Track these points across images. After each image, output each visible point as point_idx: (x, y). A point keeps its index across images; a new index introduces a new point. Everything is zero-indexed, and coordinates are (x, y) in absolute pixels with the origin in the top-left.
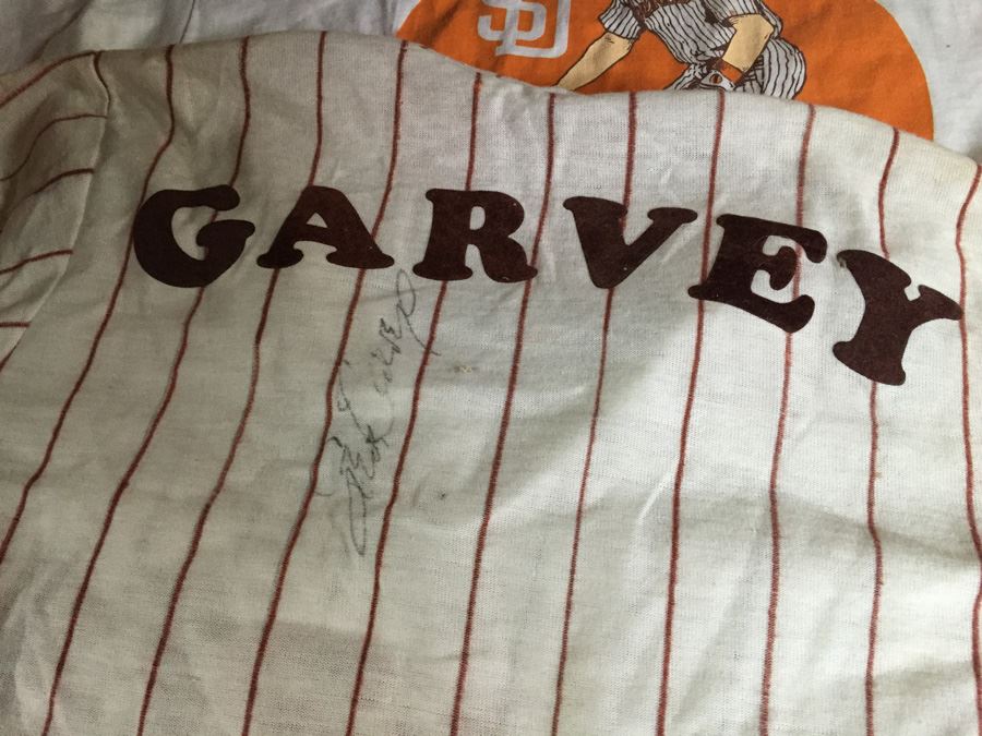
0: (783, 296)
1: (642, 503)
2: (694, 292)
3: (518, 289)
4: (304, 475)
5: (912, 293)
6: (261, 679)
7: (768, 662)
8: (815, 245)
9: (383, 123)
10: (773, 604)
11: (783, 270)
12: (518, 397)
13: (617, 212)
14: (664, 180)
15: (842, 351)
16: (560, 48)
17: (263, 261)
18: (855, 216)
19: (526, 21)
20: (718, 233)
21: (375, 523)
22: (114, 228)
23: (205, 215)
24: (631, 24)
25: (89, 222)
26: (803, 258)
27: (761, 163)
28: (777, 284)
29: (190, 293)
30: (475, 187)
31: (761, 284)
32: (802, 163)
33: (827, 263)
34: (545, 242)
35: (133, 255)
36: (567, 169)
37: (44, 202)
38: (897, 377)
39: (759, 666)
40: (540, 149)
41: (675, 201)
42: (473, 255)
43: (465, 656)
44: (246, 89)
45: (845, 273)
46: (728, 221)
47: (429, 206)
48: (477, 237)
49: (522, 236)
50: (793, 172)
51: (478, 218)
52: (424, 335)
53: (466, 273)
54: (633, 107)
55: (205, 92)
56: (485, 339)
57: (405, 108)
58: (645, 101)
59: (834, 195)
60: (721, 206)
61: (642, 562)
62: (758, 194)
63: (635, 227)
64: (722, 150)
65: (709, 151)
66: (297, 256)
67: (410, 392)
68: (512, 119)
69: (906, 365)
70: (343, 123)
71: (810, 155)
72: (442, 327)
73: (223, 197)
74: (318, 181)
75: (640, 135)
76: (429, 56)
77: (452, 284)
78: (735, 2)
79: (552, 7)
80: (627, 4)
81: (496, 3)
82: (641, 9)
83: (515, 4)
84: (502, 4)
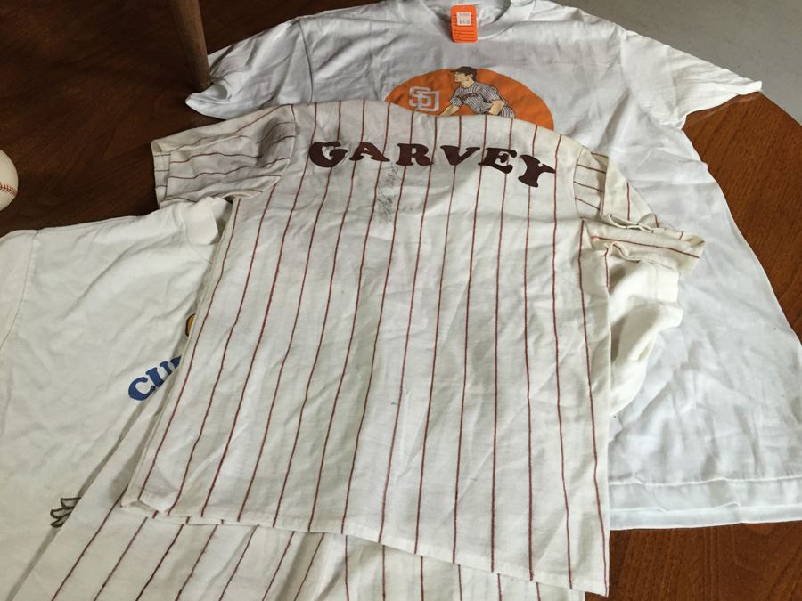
0: (504, 164)
1: (466, 212)
2: (479, 164)
3: (428, 167)
4: (370, 209)
5: (540, 165)
6: (367, 247)
7: (500, 245)
8: (514, 154)
9: (383, 125)
10: (501, 232)
11: (504, 159)
12: (430, 189)
13: (457, 149)
14: (470, 140)
15: (520, 178)
16: (437, 108)
17: (351, 159)
18: (525, 147)
19: (425, 101)
20: (486, 152)
21: (393, 215)
22: (303, 152)
23: (332, 148)
24: (459, 102)
25: (295, 150)
26: (510, 156)
27: (499, 135)
28: (502, 162)
29: (328, 169)
30: (413, 143)
31: (498, 162)
32: (510, 135)
33: (516, 158)
34: (435, 156)
35: (309, 159)
36: (441, 138)
37: (280, 145)
38: (536, 186)
39: (497, 246)
40: (433, 132)
41: (474, 145)
42: (413, 160)
43: (420, 243)
44: (340, 115)
45: (522, 160)
46: (489, 149)
47: (399, 148)
48: (414, 156)
49: (428, 155)
50: (508, 137)
51: (414, 151)
52: (401, 177)
53: (412, 164)
54: (460, 119)
55: (326, 116)
56: (419, 178)
57: (390, 121)
58: (463, 118)
59: (519, 142)
60: (487, 146)
61: (466, 224)
62: (498, 143)
63: (462, 152)
64: (487, 132)
65: (483, 131)
66: (362, 157)
67: (399, 188)
68: (424, 123)
69: (538, 182)
70: (370, 126)
71: (513, 132)
72: (406, 176)
73: (336, 144)
74: (364, 141)
75: (463, 127)
76: (397, 106)
77: (408, 167)
78: (493, 96)
79: (433, 97)
80: (458, 97)
81: (414, 95)
82: (463, 98)
83: (420, 96)
84: (416, 96)
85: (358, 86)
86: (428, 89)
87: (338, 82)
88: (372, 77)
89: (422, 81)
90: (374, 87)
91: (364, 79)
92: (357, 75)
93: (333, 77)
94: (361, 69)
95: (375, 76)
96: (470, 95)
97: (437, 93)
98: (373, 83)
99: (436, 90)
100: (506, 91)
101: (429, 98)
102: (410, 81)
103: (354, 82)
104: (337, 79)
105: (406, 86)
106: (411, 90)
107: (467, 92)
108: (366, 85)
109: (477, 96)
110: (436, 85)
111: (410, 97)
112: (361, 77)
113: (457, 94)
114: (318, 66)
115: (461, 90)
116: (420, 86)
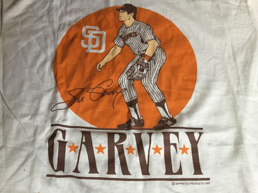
19: (94, 41)
24: (122, 43)
78: (149, 36)
79: (101, 36)
80: (121, 37)
81: (86, 36)
82: (124, 39)
83: (91, 36)
84: (87, 36)
85: (40, 26)
86: (97, 28)
87: (24, 22)
88: (52, 16)
89: (93, 20)
90: (53, 26)
91: (45, 18)
92: (40, 13)
93: (21, 15)
94: (44, 8)
95: (55, 15)
96: (130, 35)
97: (105, 33)
98: (53, 22)
99: (104, 30)
100: (159, 30)
101: (98, 38)
102: (84, 19)
103: (36, 21)
104: (24, 17)
105: (79, 24)
106: (84, 30)
107: (129, 31)
108: (47, 24)
109: (136, 35)
110: (104, 24)
111: (82, 38)
112: (42, 17)
113: (120, 34)
114: (8, 5)
115: (123, 29)
116: (91, 25)
